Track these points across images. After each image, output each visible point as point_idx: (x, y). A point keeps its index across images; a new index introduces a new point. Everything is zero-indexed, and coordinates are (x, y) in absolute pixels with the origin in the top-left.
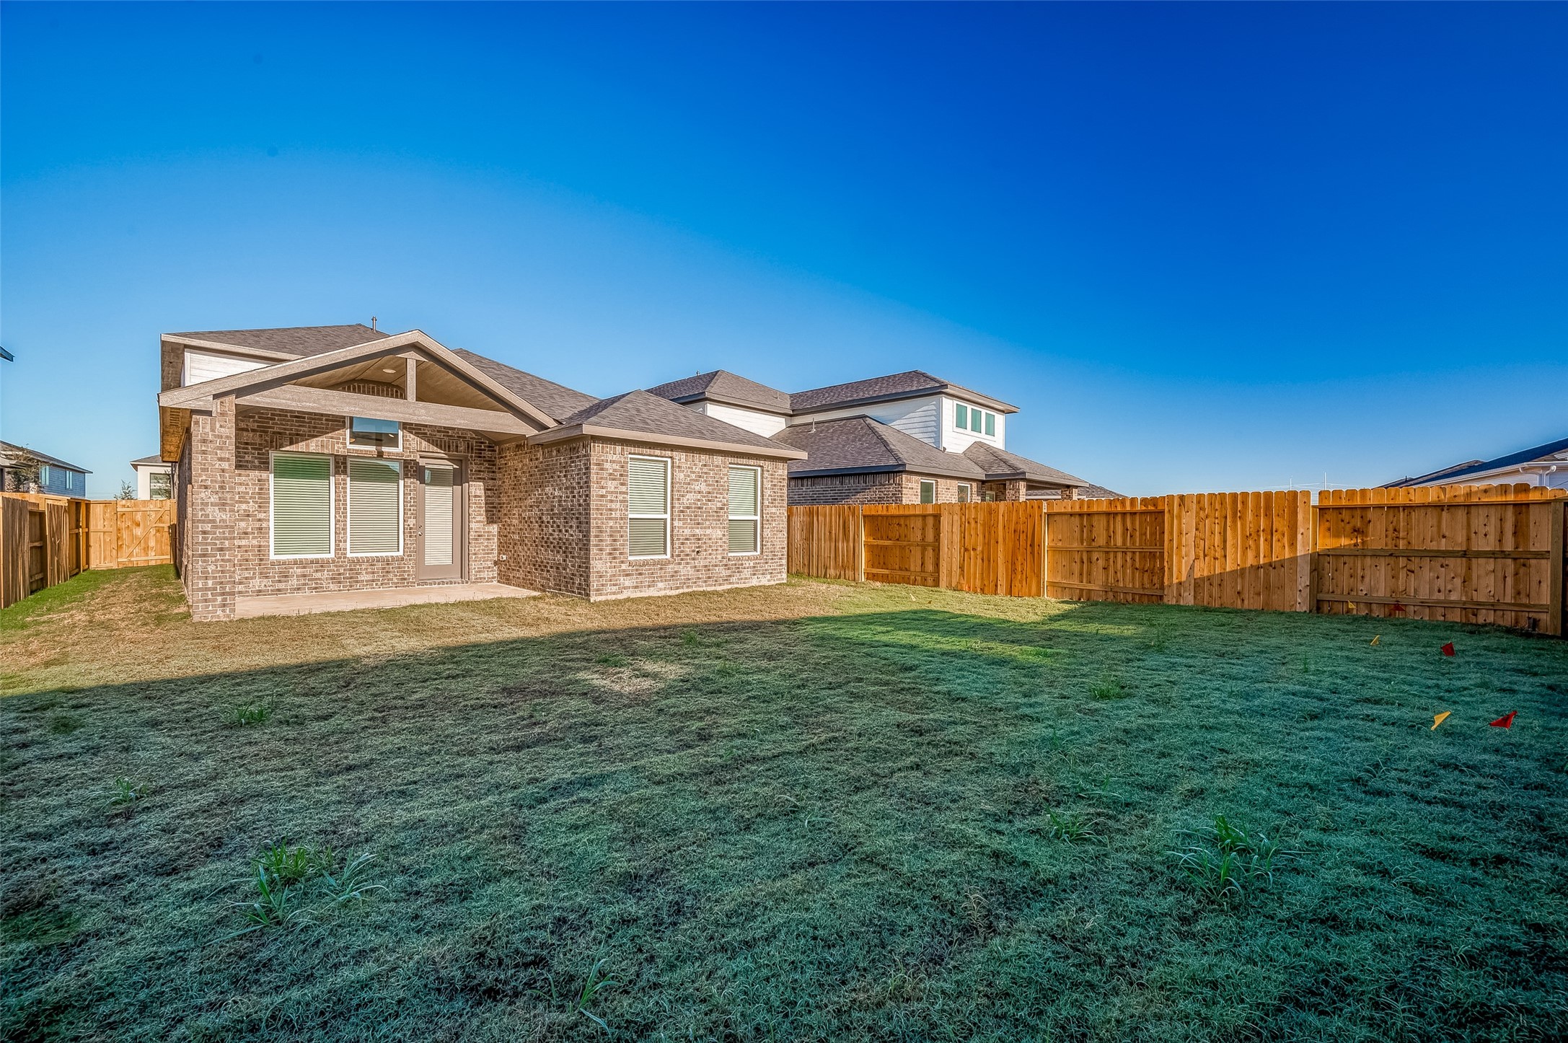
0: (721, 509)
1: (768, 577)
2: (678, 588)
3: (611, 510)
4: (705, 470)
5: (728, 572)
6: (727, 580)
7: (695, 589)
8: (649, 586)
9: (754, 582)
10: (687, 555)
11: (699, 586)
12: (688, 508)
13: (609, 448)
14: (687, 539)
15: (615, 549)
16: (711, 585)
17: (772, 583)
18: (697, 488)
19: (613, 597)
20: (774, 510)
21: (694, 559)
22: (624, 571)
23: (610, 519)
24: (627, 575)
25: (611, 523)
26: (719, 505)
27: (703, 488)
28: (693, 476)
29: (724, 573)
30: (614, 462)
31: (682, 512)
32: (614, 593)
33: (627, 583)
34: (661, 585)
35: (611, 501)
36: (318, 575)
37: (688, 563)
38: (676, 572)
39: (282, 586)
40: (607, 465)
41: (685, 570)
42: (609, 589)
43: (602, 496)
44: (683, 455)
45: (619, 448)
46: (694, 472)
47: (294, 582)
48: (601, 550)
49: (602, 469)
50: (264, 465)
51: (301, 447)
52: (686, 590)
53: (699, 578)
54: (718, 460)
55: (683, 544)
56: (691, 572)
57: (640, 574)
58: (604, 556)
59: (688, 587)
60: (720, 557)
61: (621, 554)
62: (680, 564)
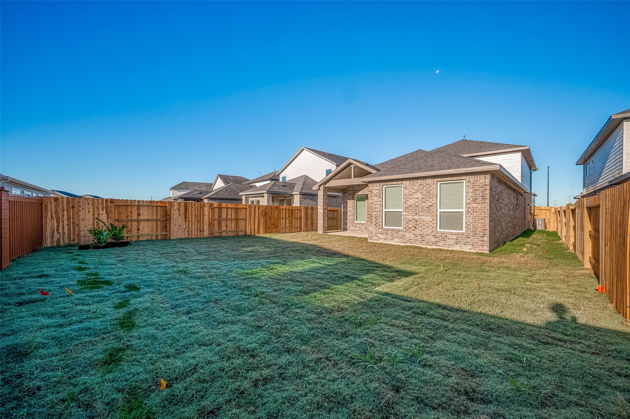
0: (431, 206)
1: (470, 247)
2: (405, 243)
3: (375, 208)
4: (421, 187)
5: (437, 240)
6: (435, 243)
7: (414, 245)
8: (391, 240)
9: (457, 248)
10: (410, 228)
11: (417, 244)
12: (410, 206)
13: (374, 185)
14: (410, 221)
15: (377, 223)
16: (424, 245)
17: (474, 251)
18: (416, 197)
19: (376, 242)
20: (475, 205)
21: (414, 230)
22: (380, 232)
23: (375, 211)
24: (382, 234)
25: (375, 213)
26: (430, 204)
27: (419, 195)
28: (414, 191)
29: (434, 240)
30: (376, 190)
31: (407, 208)
32: (376, 240)
33: (381, 237)
34: (396, 240)
35: (375, 205)
36: (362, 227)
37: (410, 232)
38: (404, 235)
39: (355, 229)
40: (374, 191)
41: (407, 235)
42: (374, 238)
43: (372, 203)
44: (408, 182)
45: (378, 184)
46: (414, 189)
47: (358, 228)
48: (372, 223)
49: (372, 193)
50: (353, 198)
51: (359, 193)
52: (409, 244)
53: (416, 240)
54: (429, 181)
55: (408, 223)
56: (412, 236)
57: (387, 234)
58: (373, 226)
59: (410, 243)
60: (430, 231)
61: (379, 225)
62: (406, 232)
